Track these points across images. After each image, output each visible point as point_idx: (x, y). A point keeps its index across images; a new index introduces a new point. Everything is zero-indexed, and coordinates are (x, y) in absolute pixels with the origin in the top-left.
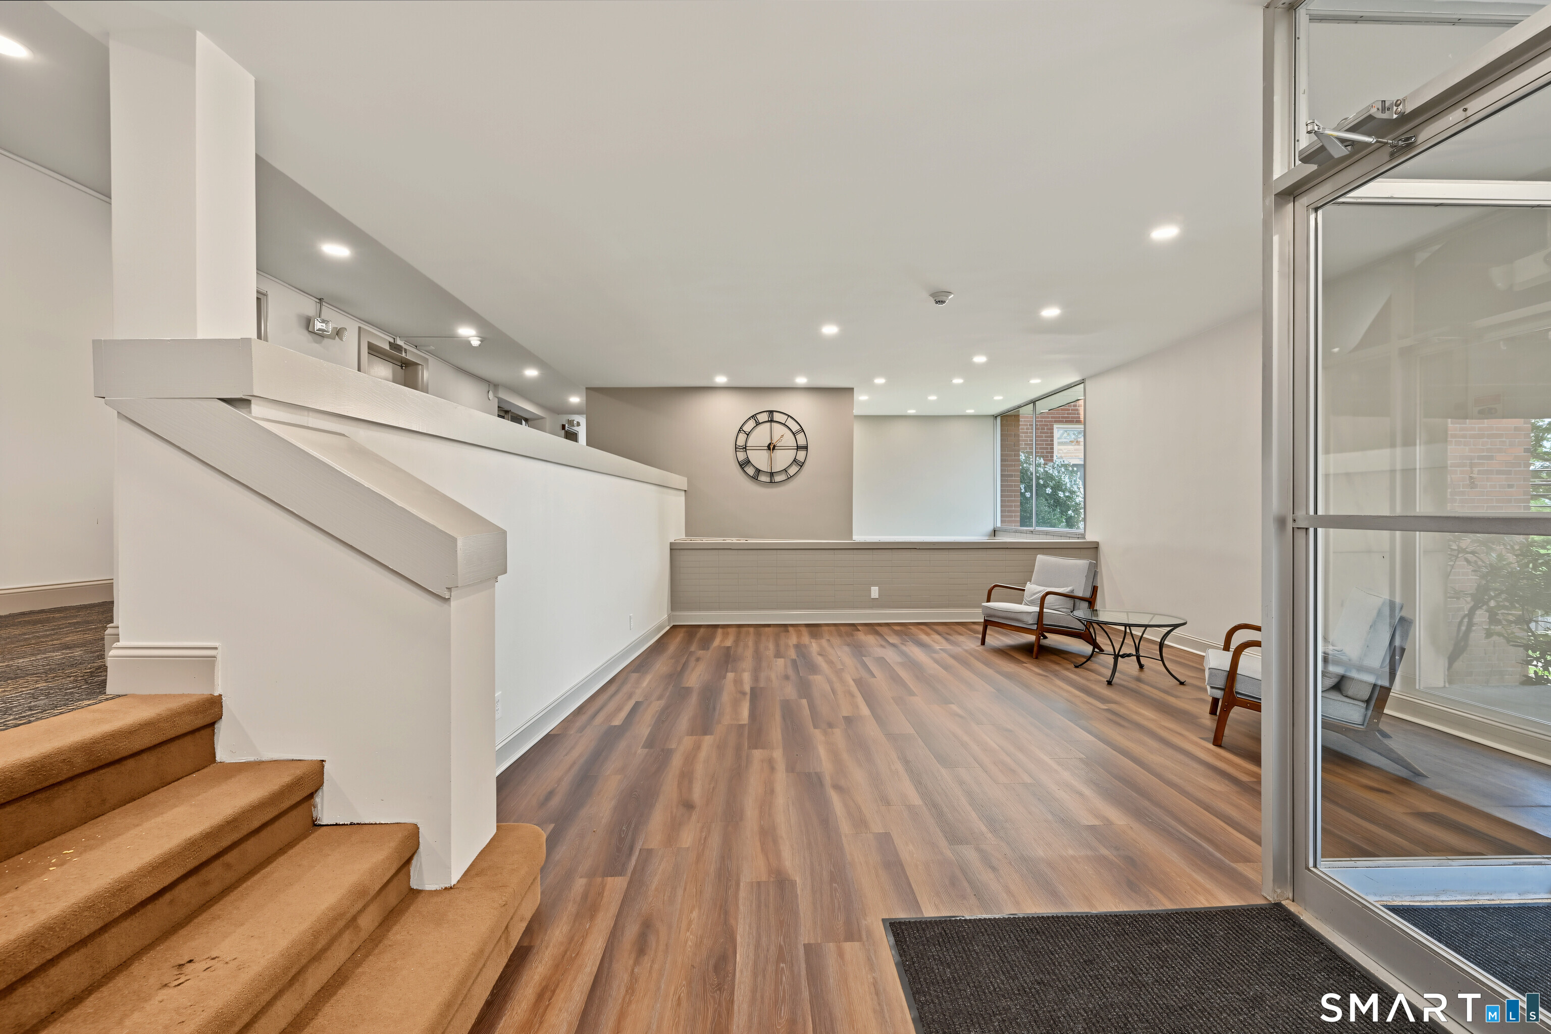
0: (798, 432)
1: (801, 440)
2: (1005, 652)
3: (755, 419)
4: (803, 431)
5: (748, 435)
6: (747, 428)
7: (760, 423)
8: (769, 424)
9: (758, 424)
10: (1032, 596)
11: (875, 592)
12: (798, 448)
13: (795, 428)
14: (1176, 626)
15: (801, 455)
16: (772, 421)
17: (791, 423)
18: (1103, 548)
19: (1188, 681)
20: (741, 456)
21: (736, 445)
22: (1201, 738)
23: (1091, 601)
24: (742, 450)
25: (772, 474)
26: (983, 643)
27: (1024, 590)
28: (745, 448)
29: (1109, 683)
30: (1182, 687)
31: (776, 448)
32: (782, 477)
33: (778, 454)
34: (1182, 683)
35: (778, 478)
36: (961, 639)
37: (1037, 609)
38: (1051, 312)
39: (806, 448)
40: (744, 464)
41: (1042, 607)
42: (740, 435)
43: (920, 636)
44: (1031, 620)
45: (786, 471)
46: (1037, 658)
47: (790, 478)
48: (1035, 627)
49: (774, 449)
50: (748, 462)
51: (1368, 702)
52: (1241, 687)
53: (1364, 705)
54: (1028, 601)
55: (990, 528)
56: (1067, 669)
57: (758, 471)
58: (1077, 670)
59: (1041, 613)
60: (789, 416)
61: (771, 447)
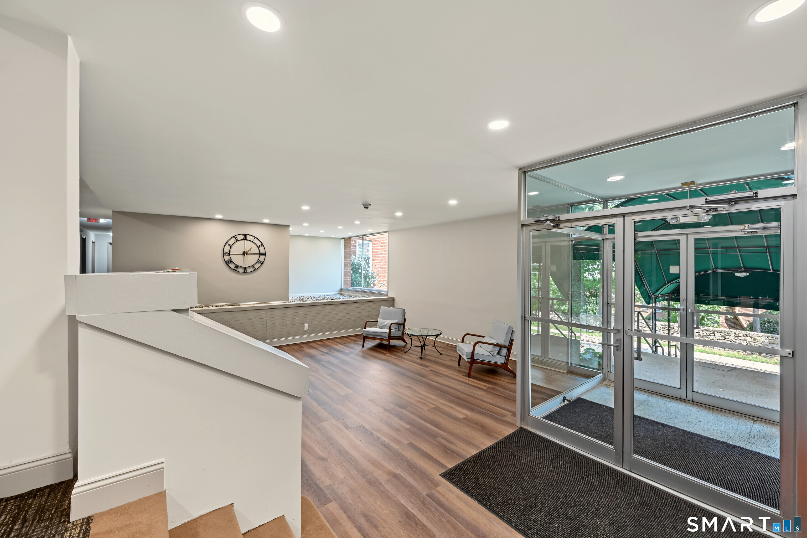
0: (260, 246)
1: (262, 251)
2: (374, 349)
3: (235, 238)
4: (263, 246)
5: (231, 246)
6: (231, 242)
7: (238, 241)
8: (243, 241)
9: (237, 241)
10: (382, 324)
11: (306, 327)
12: (260, 254)
13: (259, 244)
14: (439, 335)
15: (262, 258)
16: (245, 239)
17: (256, 241)
18: (396, 299)
19: (443, 352)
20: (227, 258)
21: (223, 251)
22: (463, 376)
23: (404, 325)
24: (227, 255)
25: (245, 268)
26: (363, 346)
27: (377, 322)
28: (229, 254)
29: (421, 358)
30: (441, 356)
31: (248, 254)
32: (251, 269)
33: (248, 257)
34: (441, 354)
35: (248, 270)
36: (352, 345)
37: (388, 331)
38: (399, 214)
39: (264, 254)
40: (228, 263)
41: (390, 329)
42: (226, 246)
43: (334, 346)
44: (387, 335)
45: (253, 266)
46: (389, 351)
47: (255, 270)
48: (388, 338)
49: (247, 254)
50: (231, 261)
51: (505, 357)
52: (476, 357)
53: (504, 357)
54: (380, 326)
55: (339, 288)
56: (403, 354)
57: (237, 266)
58: (405, 354)
59: (390, 332)
60: (255, 237)
61: (244, 254)
